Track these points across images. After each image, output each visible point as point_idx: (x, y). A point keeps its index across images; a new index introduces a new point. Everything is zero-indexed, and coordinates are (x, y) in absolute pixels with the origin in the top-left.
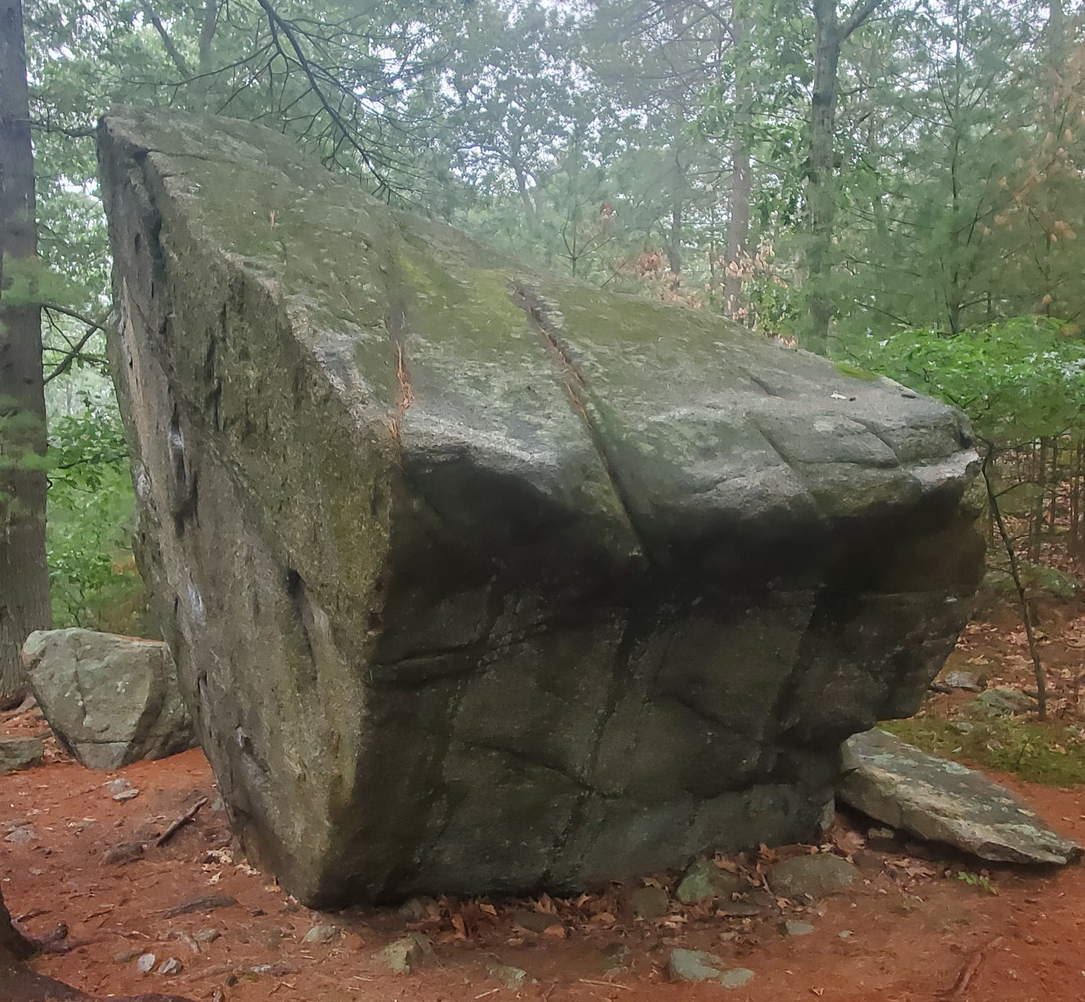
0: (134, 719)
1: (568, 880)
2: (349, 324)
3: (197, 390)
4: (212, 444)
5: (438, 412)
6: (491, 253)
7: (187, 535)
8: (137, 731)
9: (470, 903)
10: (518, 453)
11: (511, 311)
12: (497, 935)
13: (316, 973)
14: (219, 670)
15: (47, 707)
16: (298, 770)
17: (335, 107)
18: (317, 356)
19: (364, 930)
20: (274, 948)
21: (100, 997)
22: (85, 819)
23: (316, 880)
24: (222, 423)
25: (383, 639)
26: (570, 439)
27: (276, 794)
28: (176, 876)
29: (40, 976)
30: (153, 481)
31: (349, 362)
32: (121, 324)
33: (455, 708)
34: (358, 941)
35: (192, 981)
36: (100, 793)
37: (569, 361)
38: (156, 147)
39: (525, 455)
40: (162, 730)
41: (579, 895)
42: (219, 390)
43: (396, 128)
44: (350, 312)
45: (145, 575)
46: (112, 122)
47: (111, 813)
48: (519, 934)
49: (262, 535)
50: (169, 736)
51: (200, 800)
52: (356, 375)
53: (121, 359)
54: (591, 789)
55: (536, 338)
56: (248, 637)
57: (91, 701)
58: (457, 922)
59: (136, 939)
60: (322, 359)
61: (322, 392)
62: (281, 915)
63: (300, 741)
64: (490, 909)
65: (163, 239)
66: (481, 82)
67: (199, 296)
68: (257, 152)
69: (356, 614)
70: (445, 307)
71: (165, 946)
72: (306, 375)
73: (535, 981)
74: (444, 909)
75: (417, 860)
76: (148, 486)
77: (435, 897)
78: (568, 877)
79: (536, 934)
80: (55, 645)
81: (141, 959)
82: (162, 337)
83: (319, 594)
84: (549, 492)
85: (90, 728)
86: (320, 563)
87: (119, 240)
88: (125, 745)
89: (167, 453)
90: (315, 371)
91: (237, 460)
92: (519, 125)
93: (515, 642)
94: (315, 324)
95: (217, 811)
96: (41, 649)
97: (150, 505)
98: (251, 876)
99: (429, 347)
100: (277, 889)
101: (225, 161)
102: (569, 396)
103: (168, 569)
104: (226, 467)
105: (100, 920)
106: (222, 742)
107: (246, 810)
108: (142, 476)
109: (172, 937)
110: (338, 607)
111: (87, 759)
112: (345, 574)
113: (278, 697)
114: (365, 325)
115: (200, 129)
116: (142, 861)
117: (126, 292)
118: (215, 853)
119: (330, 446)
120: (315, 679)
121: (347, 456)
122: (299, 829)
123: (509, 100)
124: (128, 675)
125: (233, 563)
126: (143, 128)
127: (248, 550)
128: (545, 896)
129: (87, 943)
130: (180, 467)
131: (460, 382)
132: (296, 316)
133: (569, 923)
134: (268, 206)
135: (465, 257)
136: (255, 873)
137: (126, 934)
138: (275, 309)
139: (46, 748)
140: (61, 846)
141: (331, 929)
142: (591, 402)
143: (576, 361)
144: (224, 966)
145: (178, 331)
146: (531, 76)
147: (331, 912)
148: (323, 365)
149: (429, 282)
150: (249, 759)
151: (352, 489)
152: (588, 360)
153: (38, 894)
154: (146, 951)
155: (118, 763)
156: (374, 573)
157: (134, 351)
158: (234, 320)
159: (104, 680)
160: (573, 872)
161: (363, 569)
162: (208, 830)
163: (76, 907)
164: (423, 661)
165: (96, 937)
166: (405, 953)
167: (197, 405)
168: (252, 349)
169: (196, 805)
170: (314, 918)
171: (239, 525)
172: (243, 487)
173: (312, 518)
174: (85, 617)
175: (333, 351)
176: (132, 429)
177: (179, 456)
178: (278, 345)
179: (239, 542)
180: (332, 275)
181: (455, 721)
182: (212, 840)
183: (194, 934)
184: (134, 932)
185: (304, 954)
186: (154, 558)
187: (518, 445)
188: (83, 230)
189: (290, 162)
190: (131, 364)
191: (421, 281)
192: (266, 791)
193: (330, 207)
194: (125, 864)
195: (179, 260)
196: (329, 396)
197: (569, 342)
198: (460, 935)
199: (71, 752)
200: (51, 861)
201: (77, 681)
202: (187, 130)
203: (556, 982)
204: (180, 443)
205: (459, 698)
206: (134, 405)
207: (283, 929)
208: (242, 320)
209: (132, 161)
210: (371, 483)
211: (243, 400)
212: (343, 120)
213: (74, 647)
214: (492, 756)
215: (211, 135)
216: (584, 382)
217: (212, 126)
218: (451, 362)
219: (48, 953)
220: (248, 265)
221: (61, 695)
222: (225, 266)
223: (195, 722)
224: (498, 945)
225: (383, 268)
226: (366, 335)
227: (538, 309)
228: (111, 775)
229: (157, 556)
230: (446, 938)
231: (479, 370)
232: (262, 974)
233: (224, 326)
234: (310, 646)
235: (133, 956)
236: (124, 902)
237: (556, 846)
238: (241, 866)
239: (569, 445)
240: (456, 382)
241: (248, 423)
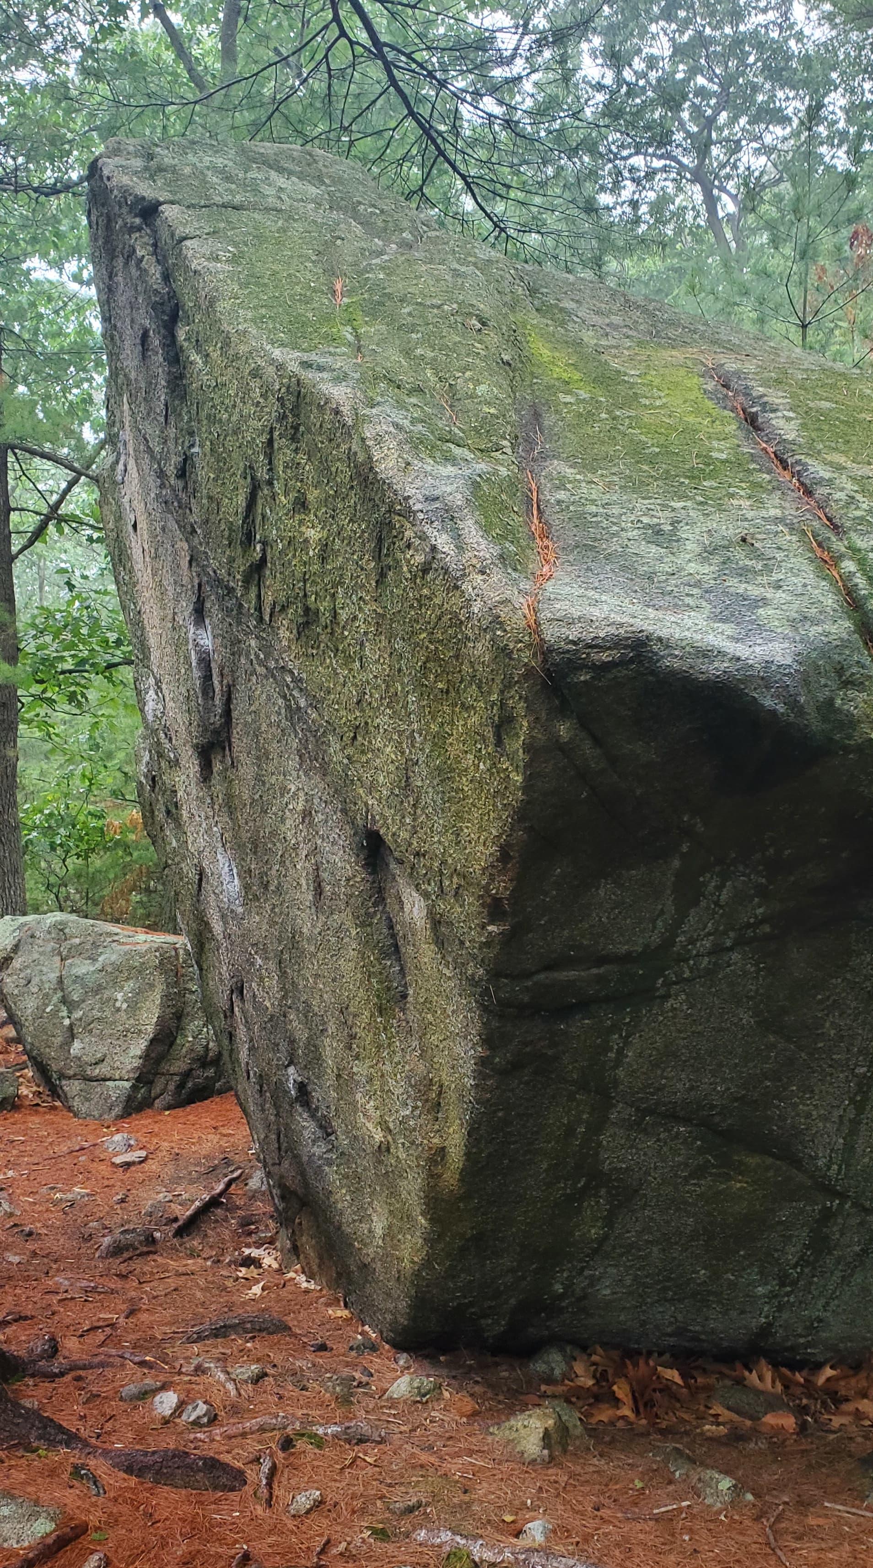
0: (138, 1047)
1: (802, 1340)
2: (457, 451)
3: (231, 560)
4: (253, 643)
5: (597, 584)
6: (672, 323)
7: (216, 779)
8: (144, 1065)
9: (641, 1362)
10: (731, 648)
11: (709, 415)
12: (686, 1417)
13: (408, 1447)
14: (262, 979)
15: (22, 1026)
16: (379, 1136)
17: (424, 110)
18: (411, 502)
19: (478, 1389)
20: (345, 1400)
21: (105, 1446)
22: (76, 1189)
23: (403, 1305)
24: (268, 610)
25: (509, 940)
26: (815, 622)
27: (344, 1170)
28: (202, 1283)
29: (24, 1408)
30: (167, 699)
31: (460, 508)
32: (121, 467)
33: (620, 1052)
34: (469, 1405)
35: (230, 1438)
36: (92, 1151)
37: (809, 493)
38: (170, 197)
39: (742, 650)
40: (179, 1066)
41: (818, 1367)
42: (263, 560)
43: (517, 134)
44: (457, 431)
45: (155, 838)
46: (109, 167)
47: (111, 1182)
48: (721, 1419)
49: (328, 779)
50: (187, 1075)
51: (232, 1172)
52: (470, 528)
53: (120, 518)
54: (843, 1196)
55: (753, 458)
56: (305, 930)
57: (81, 1019)
58: (621, 1390)
59: (151, 1368)
60: (418, 507)
61: (420, 559)
62: (354, 1353)
63: (382, 1091)
64: (673, 1375)
65: (181, 334)
66: (646, 51)
67: (234, 418)
68: (313, 191)
69: (469, 900)
70: (603, 416)
71: (190, 1382)
72: (394, 533)
73: (749, 1497)
74: (600, 1369)
75: (559, 1288)
76: (160, 706)
77: (584, 1348)
78: (801, 1336)
79: (748, 1423)
80: (32, 936)
81: (157, 1399)
82: (180, 484)
83: (413, 868)
84: (781, 708)
85: (79, 1059)
86: (414, 820)
87: (118, 342)
88: (127, 1085)
89: (187, 658)
90: (409, 525)
91: (290, 665)
92: (709, 112)
93: (717, 950)
94: (408, 453)
95: (255, 1191)
96: (14, 942)
97: (162, 735)
98: (307, 1291)
99: (579, 481)
100: (345, 1313)
101: (267, 210)
102: (812, 550)
103: (189, 829)
104: (273, 676)
105: (100, 1336)
106: (265, 1087)
107: (300, 1191)
108: (151, 692)
109: (199, 1370)
110: (441, 887)
111: (76, 1103)
112: (453, 837)
113: (350, 1023)
114: (482, 451)
115: (231, 164)
116: (155, 1257)
117: (127, 420)
118: (255, 1253)
119: (430, 642)
120: (404, 996)
121: (457, 657)
122: (379, 1226)
123: (693, 71)
124: (131, 983)
125: (283, 820)
126: (153, 172)
127: (307, 801)
128: (763, 1362)
129: (84, 1368)
130: (207, 678)
131: (630, 534)
132: (379, 439)
133: (803, 1410)
134: (331, 272)
135: (630, 333)
136: (313, 1287)
137: (137, 1359)
138: (348, 432)
139: (21, 1084)
140: (45, 1226)
141: (428, 1382)
142: (851, 559)
143: (821, 491)
144: (274, 1421)
145: (203, 473)
146: (728, 30)
147: (426, 1357)
148: (421, 516)
149: (577, 376)
150: (305, 1115)
151: (465, 707)
152: (842, 490)
153: (18, 1291)
154: (164, 1387)
155: (117, 1110)
156: (498, 837)
157: (139, 507)
158: (284, 454)
159: (98, 990)
160: (810, 1328)
161: (481, 829)
162: (243, 1217)
163: (69, 1315)
164: (573, 974)
165: (96, 1360)
166: (542, 1430)
167: (232, 584)
168: (313, 495)
169: (226, 1179)
170: (401, 1362)
171: (293, 763)
172: (299, 708)
173: (403, 753)
174: (67, 898)
175: (436, 493)
176: (137, 623)
177: (205, 662)
178: (352, 487)
179: (293, 789)
180: (429, 373)
181: (621, 1073)
182: (250, 1234)
183: (229, 1369)
184: (147, 1358)
185: (389, 1415)
186: (168, 812)
187: (729, 632)
188: (59, 333)
189: (360, 203)
190: (135, 526)
191: (565, 376)
192: (330, 1165)
193: (424, 268)
194: (130, 1259)
195: (206, 363)
196: (430, 563)
197: (809, 461)
198: (626, 1411)
199: (55, 1092)
200: (31, 1246)
201: (62, 990)
202: (214, 168)
203: (786, 1503)
204: (207, 641)
205: (627, 1036)
206: (138, 587)
207: (357, 1375)
208: (296, 451)
209: (138, 221)
210: (494, 697)
211: (299, 575)
212: (437, 131)
213: (58, 941)
214: (678, 1133)
215: (246, 172)
216: (836, 528)
217: (250, 159)
218: (615, 503)
219: (33, 1376)
220: (307, 365)
221: (41, 1008)
222: (271, 370)
223: (226, 1054)
224: (687, 1433)
225: (506, 357)
226: (482, 466)
227: (754, 410)
228: (108, 1127)
229: (174, 811)
230: (604, 1414)
231: (660, 514)
232: (330, 1439)
233: (270, 463)
234: (396, 946)
235: (146, 1393)
236: (131, 1313)
237: (782, 1285)
238: (292, 1275)
239: (815, 630)
240: (623, 534)
241: (307, 610)
